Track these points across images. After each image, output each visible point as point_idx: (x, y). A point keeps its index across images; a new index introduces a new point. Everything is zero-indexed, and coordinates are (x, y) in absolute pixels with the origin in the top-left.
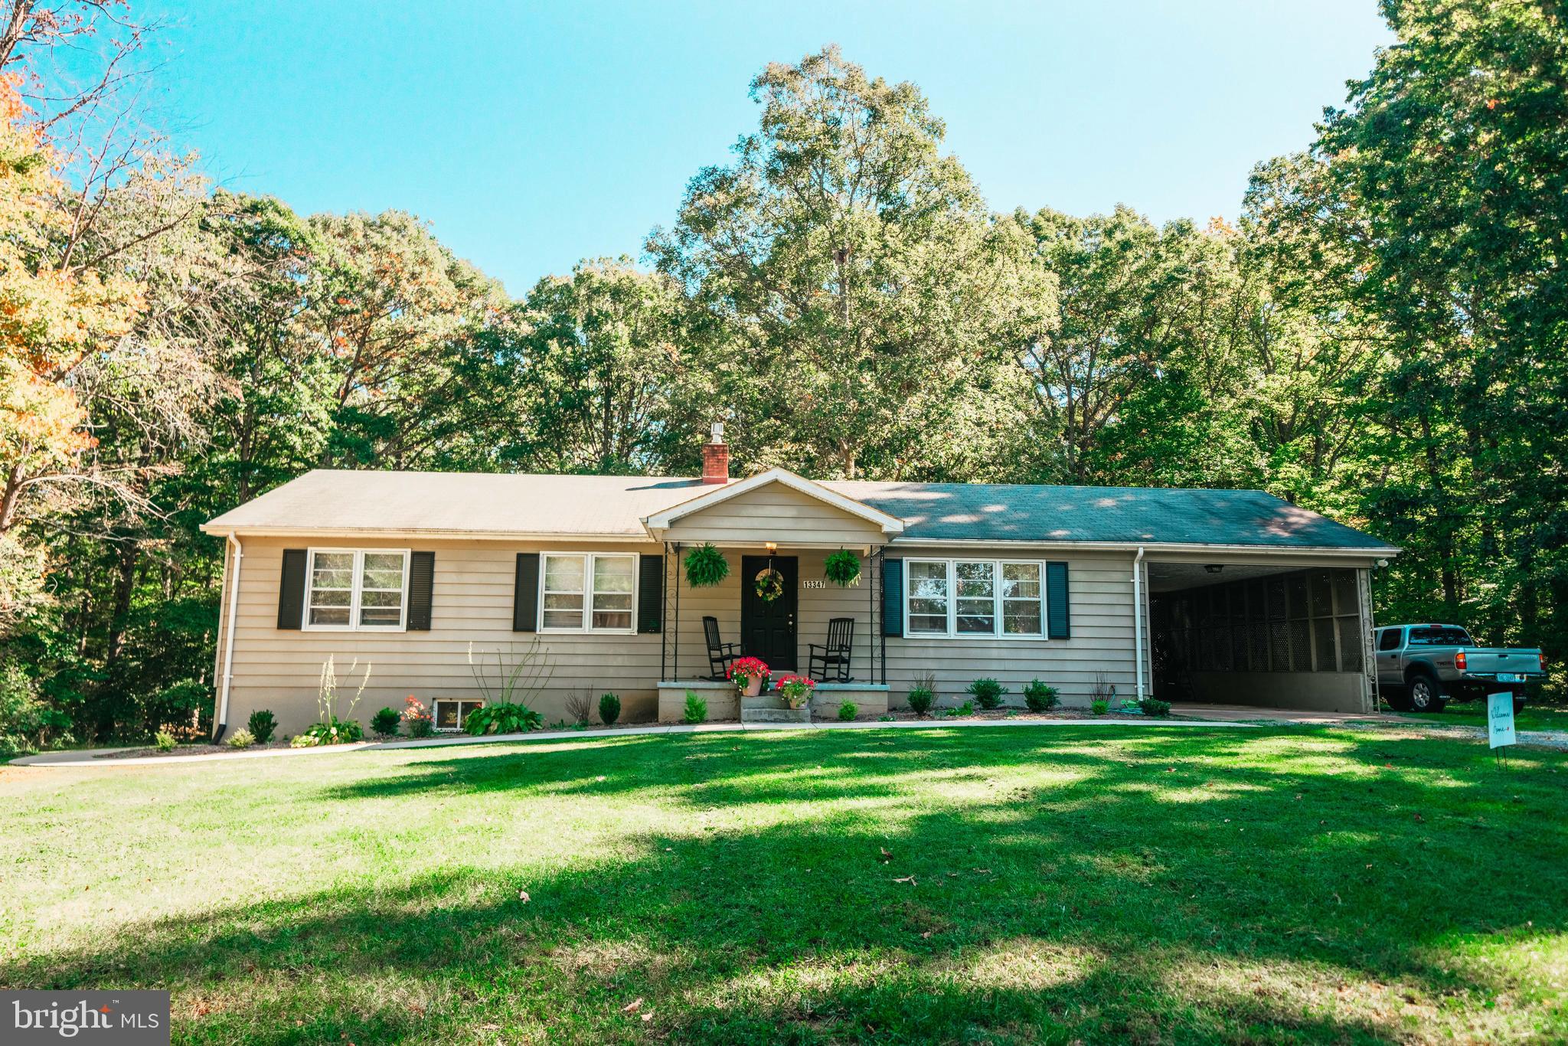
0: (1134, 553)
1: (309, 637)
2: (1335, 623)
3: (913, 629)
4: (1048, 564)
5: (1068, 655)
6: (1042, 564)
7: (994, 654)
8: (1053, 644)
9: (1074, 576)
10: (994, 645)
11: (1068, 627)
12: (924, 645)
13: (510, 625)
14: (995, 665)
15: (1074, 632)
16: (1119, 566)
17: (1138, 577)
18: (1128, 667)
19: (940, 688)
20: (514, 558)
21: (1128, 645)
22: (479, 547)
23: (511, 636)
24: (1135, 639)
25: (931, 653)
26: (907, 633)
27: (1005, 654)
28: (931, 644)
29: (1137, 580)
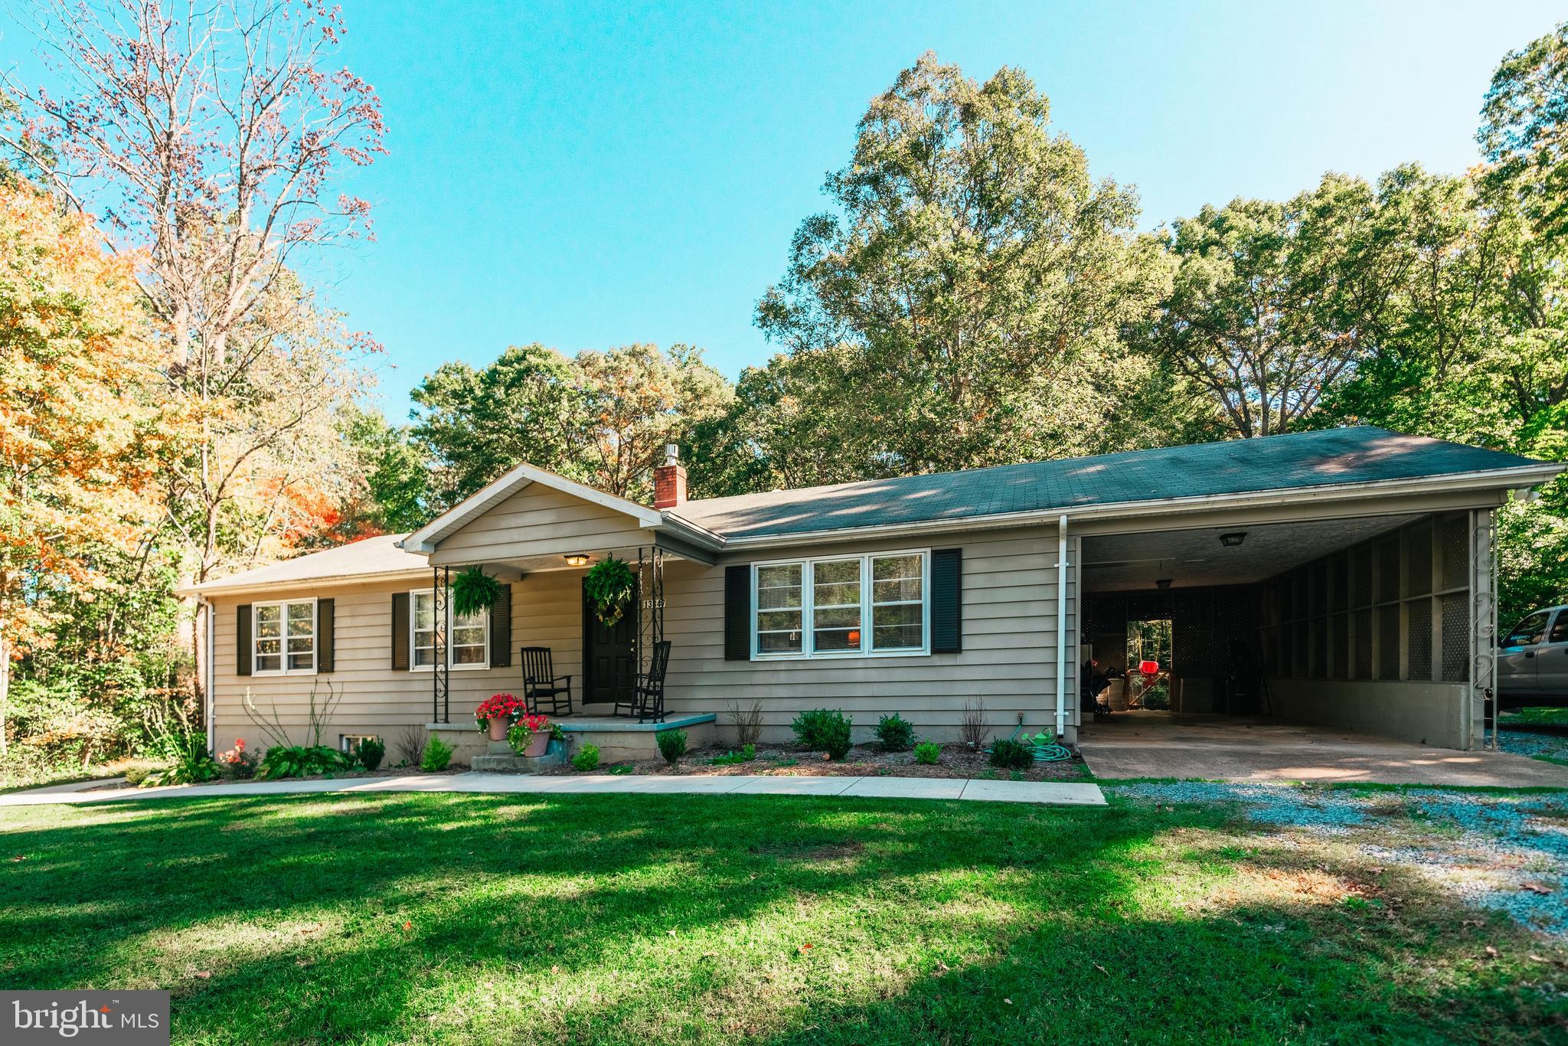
0: (1055, 526)
1: (257, 682)
2: (1436, 604)
3: (762, 649)
4: (934, 553)
5: (959, 674)
6: (925, 555)
7: (860, 675)
8: (938, 660)
9: (969, 566)
10: (860, 664)
11: (959, 636)
12: (773, 668)
13: (388, 664)
14: (860, 691)
15: (967, 643)
16: (1038, 547)
17: (1064, 559)
18: (1045, 688)
19: (767, 719)
20: (390, 599)
21: (1045, 656)
22: (366, 589)
23: (390, 675)
24: (1056, 647)
25: (783, 678)
26: (754, 656)
27: (874, 675)
28: (782, 667)
29: (1063, 564)
